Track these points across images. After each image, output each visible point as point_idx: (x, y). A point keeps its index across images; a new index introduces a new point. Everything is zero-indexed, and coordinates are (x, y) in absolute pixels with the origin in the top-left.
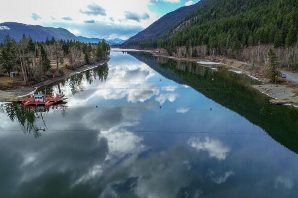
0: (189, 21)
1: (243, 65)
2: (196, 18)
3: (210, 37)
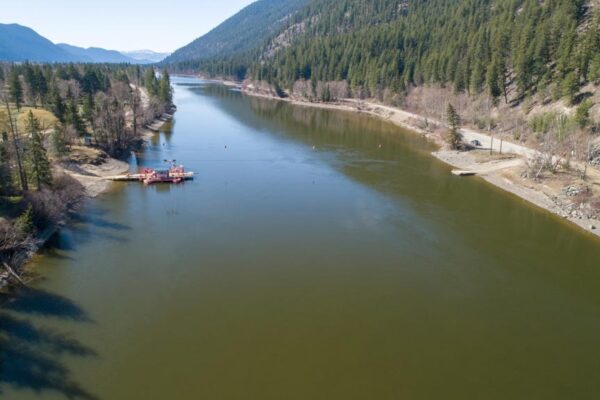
0: (303, 25)
1: (410, 118)
2: (315, 20)
3: (350, 65)
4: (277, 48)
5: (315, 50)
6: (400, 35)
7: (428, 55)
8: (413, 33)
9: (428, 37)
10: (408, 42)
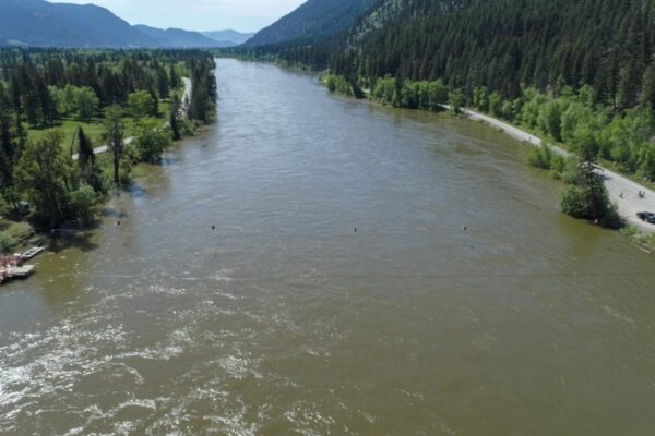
3: (449, 58)
4: (367, 30)
5: (407, 36)
6: (519, 15)
7: (556, 45)
8: (536, 12)
9: (557, 17)
10: (529, 24)
